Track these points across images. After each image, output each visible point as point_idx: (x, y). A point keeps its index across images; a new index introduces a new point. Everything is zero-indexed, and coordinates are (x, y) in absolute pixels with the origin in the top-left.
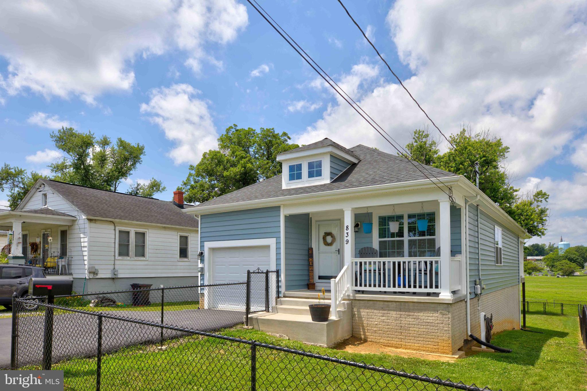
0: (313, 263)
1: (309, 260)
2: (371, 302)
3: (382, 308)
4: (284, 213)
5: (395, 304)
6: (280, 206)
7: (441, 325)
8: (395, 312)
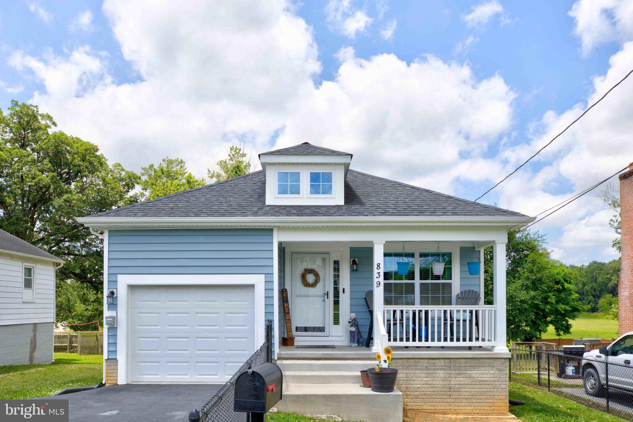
0: (289, 310)
1: (284, 305)
2: (412, 361)
3: (427, 367)
4: (277, 238)
5: (443, 361)
6: (272, 229)
7: (497, 383)
8: (442, 372)
